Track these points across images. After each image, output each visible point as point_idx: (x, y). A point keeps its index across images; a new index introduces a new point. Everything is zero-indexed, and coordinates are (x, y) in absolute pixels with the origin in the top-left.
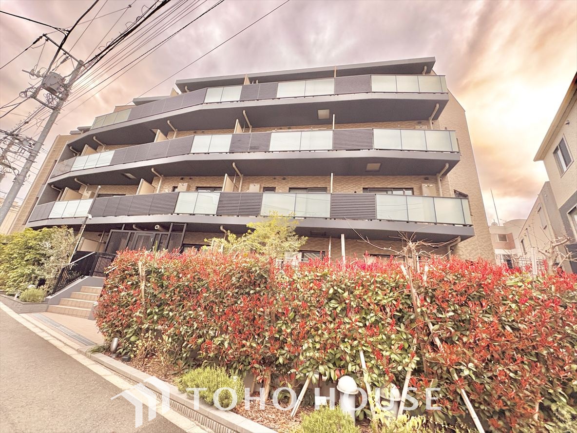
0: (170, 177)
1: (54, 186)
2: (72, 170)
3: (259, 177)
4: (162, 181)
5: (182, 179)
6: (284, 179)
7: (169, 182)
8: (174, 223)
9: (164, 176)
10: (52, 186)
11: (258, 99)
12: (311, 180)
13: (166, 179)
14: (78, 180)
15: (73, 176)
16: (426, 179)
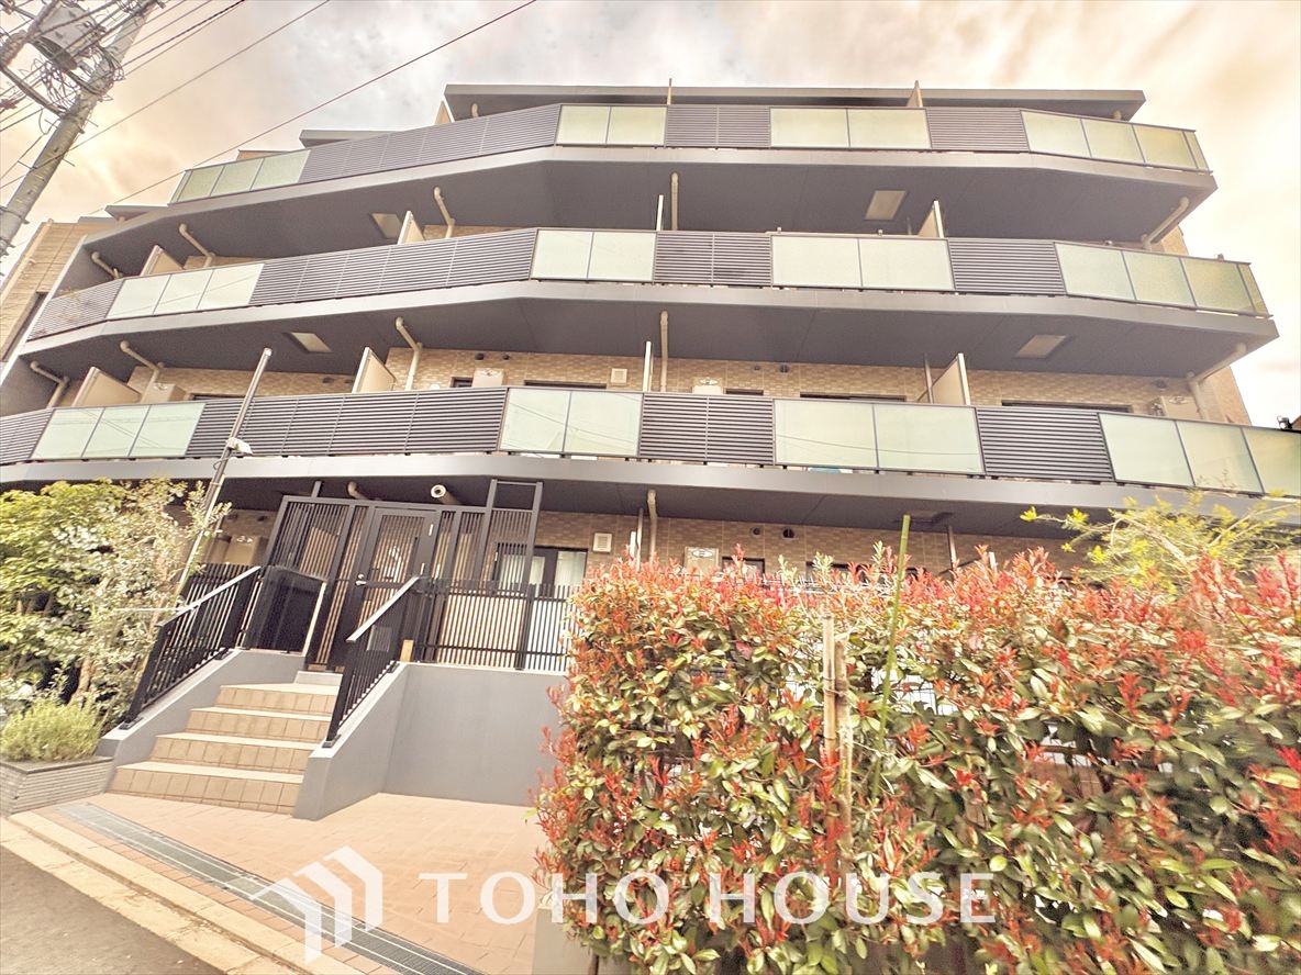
0: (440, 352)
1: (40, 367)
2: (108, 317)
3: (712, 362)
4: (419, 361)
5: (481, 357)
6: (784, 370)
7: (439, 364)
8: (499, 479)
9: (424, 347)
10: (33, 366)
11: (717, 144)
12: (857, 375)
13: (429, 355)
14: (130, 347)
15: (115, 335)
16: (1162, 385)
